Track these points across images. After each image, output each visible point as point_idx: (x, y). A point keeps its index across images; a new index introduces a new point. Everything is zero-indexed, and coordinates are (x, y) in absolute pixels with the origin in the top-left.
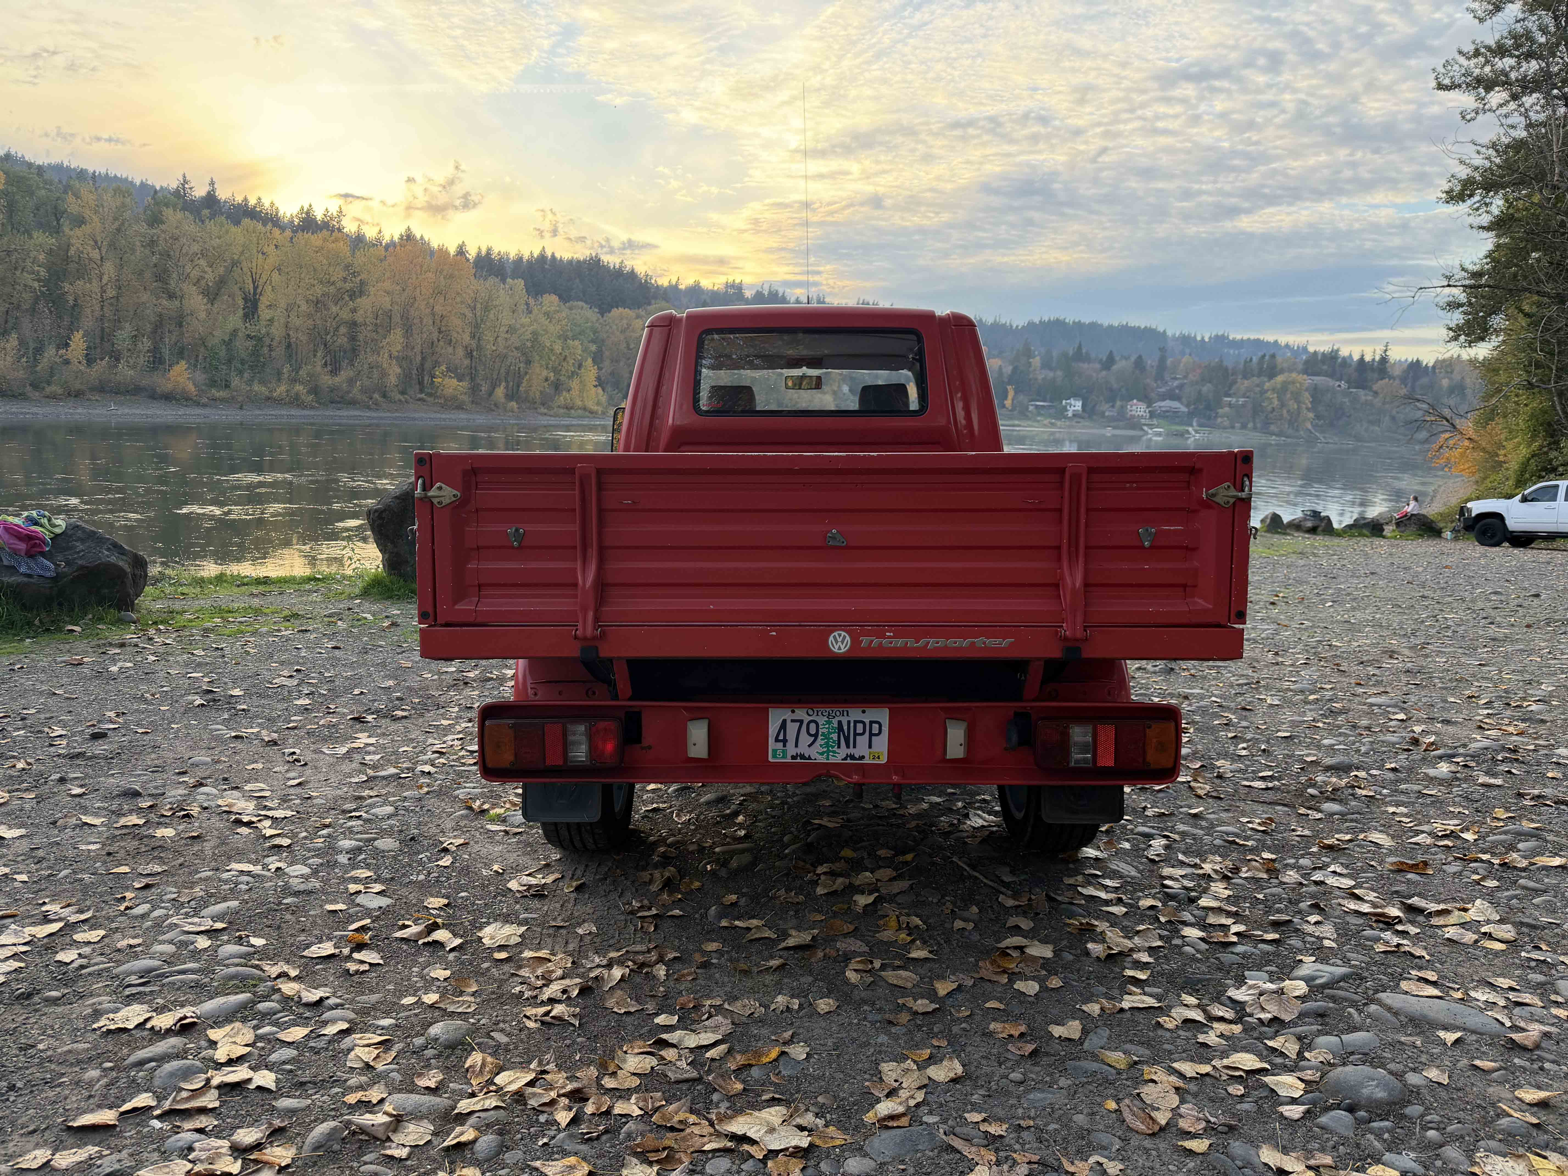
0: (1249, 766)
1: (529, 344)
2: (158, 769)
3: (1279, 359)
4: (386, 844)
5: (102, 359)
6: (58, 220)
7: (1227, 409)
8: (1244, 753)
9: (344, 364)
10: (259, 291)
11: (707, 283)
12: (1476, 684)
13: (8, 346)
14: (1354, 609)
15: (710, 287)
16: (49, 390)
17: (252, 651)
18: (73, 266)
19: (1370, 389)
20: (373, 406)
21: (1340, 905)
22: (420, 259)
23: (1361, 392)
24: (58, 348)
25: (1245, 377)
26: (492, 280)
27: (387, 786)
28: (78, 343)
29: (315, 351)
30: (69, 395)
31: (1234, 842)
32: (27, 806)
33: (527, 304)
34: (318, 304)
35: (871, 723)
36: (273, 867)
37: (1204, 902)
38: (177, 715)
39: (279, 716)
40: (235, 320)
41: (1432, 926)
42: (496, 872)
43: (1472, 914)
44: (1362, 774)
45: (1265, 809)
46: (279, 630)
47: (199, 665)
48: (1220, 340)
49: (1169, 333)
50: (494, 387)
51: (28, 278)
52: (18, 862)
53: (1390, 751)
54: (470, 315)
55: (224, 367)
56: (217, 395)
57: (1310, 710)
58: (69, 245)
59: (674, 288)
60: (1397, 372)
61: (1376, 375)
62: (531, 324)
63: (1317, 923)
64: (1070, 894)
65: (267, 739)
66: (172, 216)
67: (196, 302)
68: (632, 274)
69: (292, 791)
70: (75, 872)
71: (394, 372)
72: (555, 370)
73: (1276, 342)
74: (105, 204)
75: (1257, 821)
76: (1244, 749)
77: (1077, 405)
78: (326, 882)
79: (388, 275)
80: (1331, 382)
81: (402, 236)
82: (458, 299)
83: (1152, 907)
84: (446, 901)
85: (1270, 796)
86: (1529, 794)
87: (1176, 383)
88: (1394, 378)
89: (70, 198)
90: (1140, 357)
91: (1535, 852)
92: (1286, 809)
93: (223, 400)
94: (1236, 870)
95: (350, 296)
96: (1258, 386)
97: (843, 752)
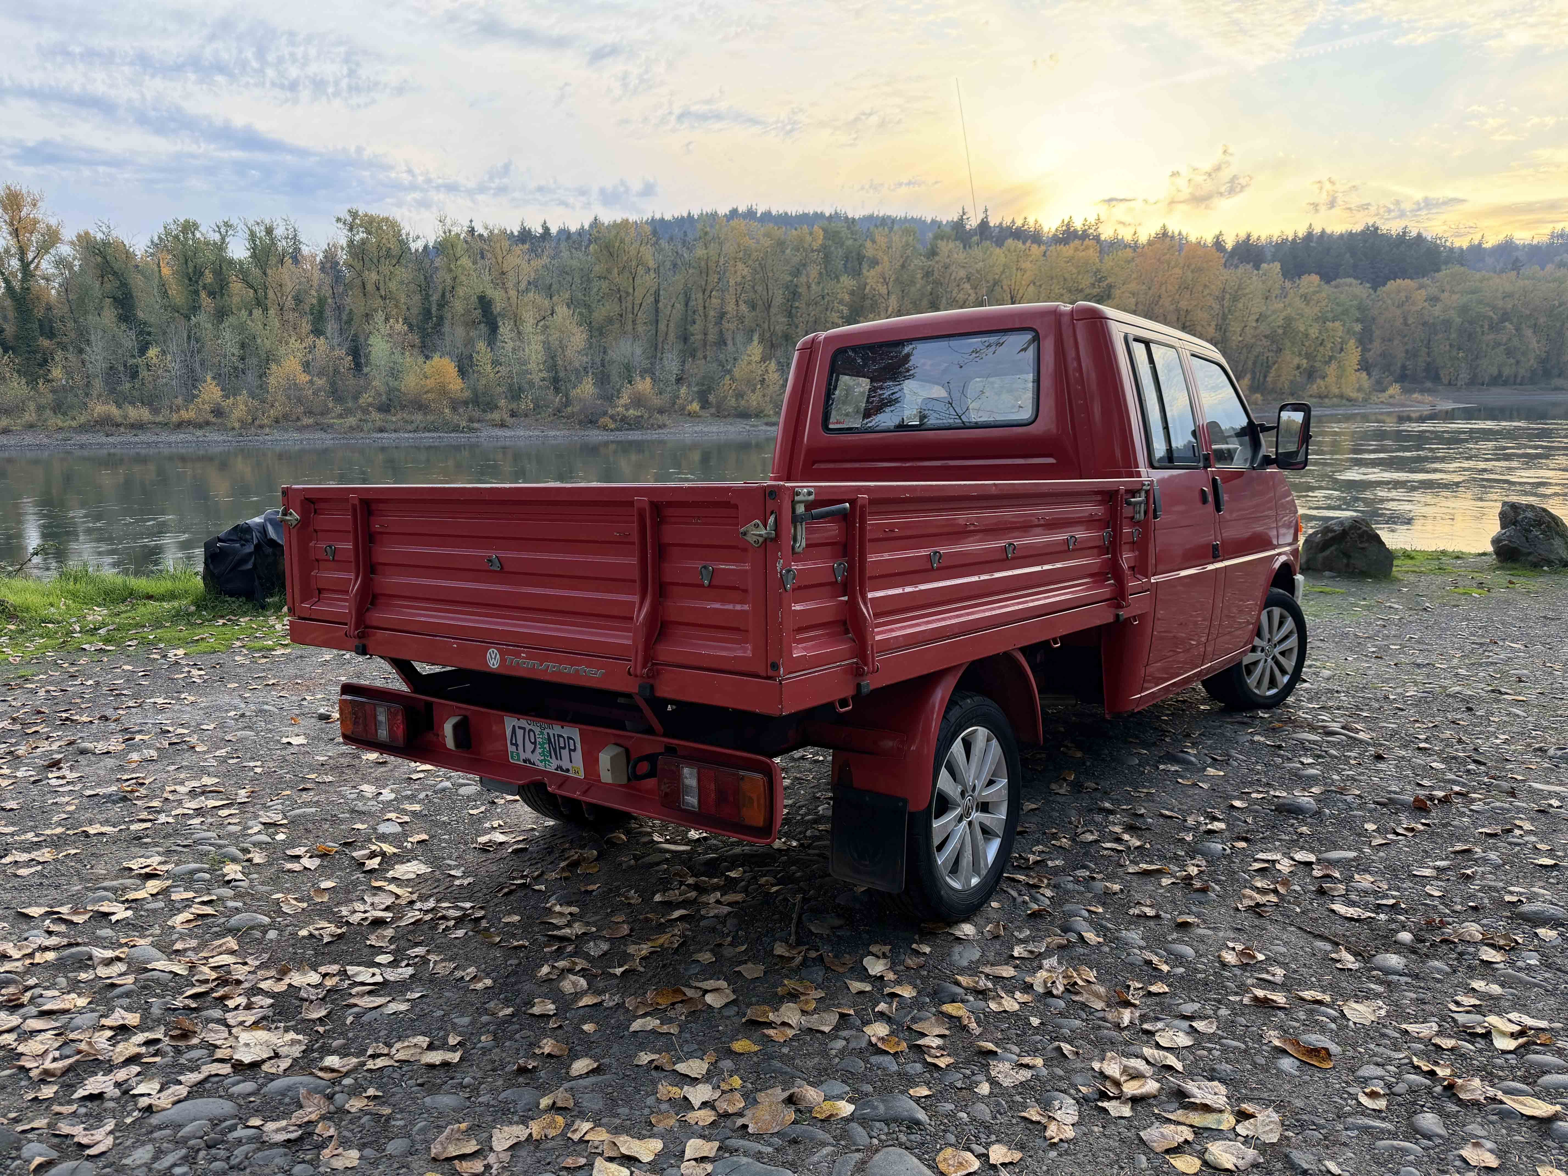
1: (1280, 331)
6: (860, 265)
8: (1426, 872)
11: (1523, 236)
18: (868, 302)
21: (1104, 1059)
26: (1245, 268)
33: (1282, 288)
35: (568, 738)
36: (380, 792)
37: (951, 1007)
41: (1161, 1117)
42: (493, 826)
43: (1244, 1125)
44: (1550, 933)
54: (1216, 307)
58: (866, 285)
59: (1476, 248)
62: (1285, 310)
72: (1308, 356)
74: (894, 245)
76: (1435, 868)
79: (1135, 275)
81: (1157, 235)
82: (1205, 292)
92: (1328, 947)
94: (1075, 990)
97: (555, 762)
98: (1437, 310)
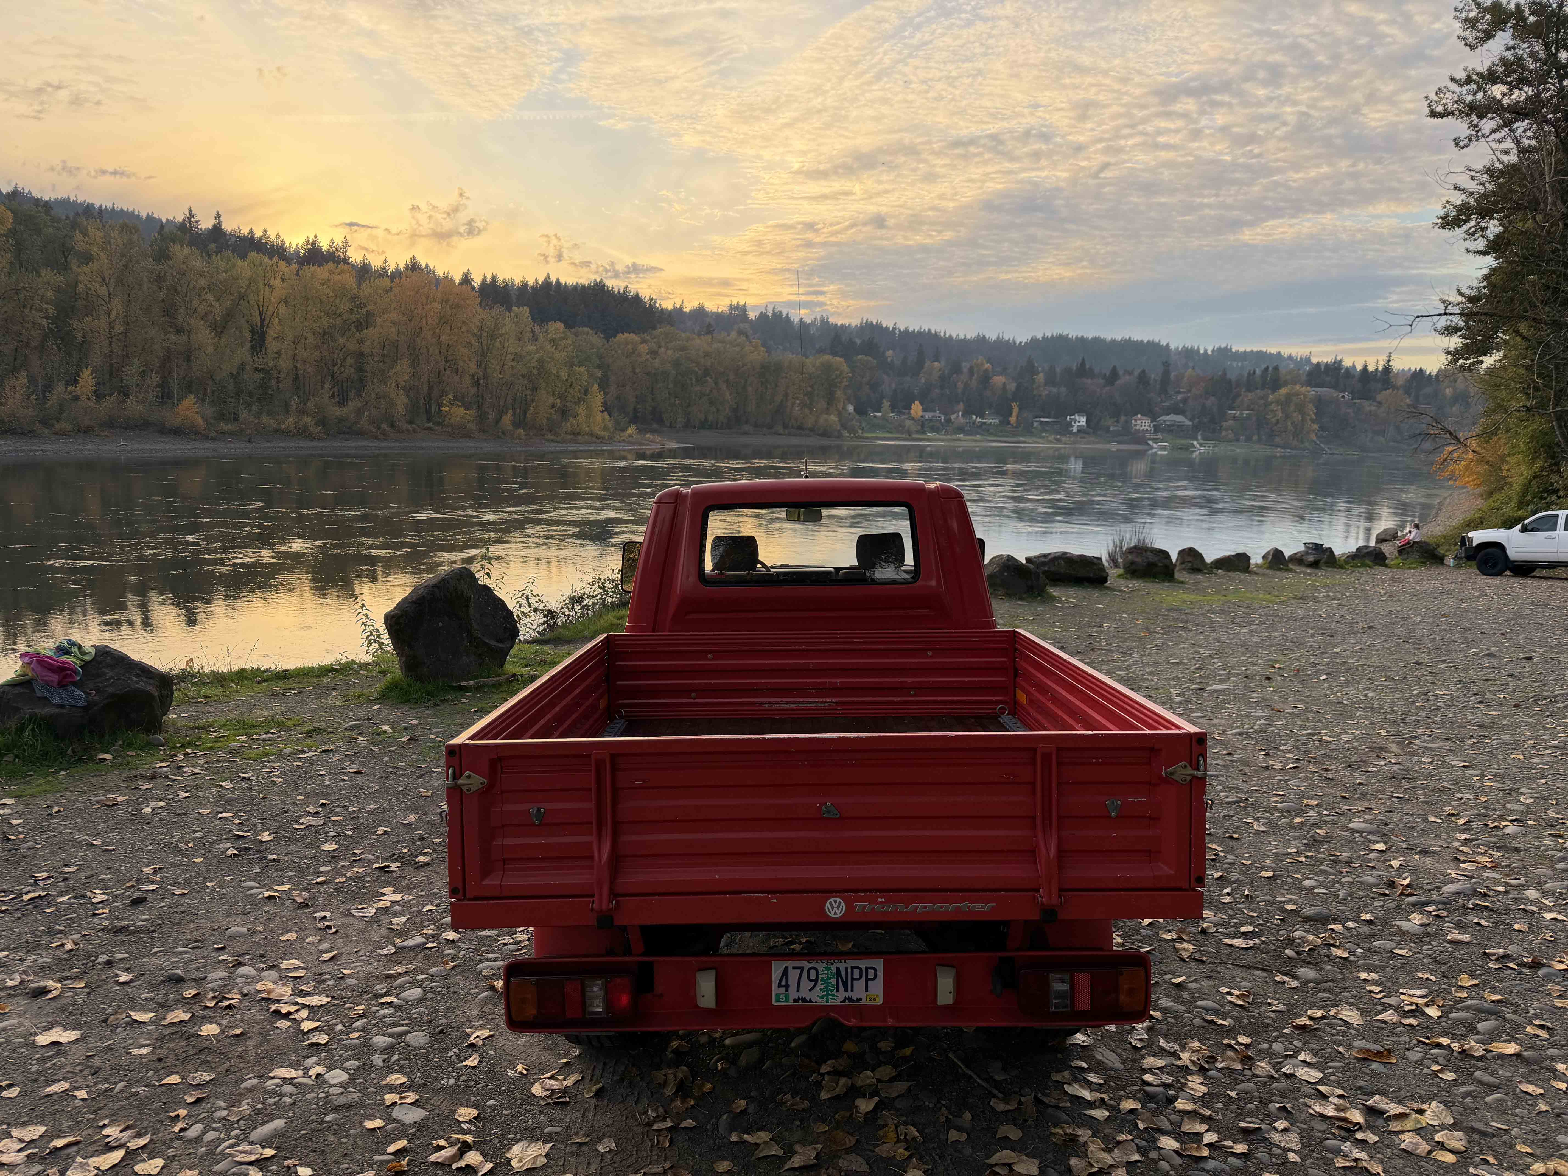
0: (1231, 917)
1: (535, 371)
2: (198, 944)
3: (1283, 371)
4: (417, 1038)
5: (111, 395)
6: (66, 258)
7: (1231, 422)
8: (1228, 899)
9: (352, 394)
10: (266, 322)
11: (711, 306)
12: (1458, 795)
13: (17, 384)
14: (1348, 683)
15: (714, 310)
16: (57, 426)
17: (278, 780)
18: (80, 303)
19: (1374, 400)
20: (382, 437)
21: (1306, 1105)
22: (426, 289)
23: (1365, 403)
24: (67, 384)
25: (1249, 390)
26: (497, 310)
27: (414, 958)
28: (87, 378)
29: (323, 383)
30: (79, 431)
31: (1212, 1022)
32: (79, 1000)
33: (533, 332)
34: (324, 335)
35: (867, 968)
36: (313, 1072)
37: (1181, 1104)
38: (212, 869)
39: (308, 867)
40: (243, 354)
41: (1390, 1132)
42: (521, 1073)
43: (1429, 1118)
44: (1338, 927)
45: (1244, 975)
46: (303, 752)
47: (229, 801)
48: (1224, 353)
49: (1172, 346)
50: (501, 414)
51: (36, 316)
52: (76, 1074)
53: (1367, 896)
54: (475, 343)
55: (233, 400)
56: (226, 428)
57: (1295, 838)
58: (77, 282)
59: (679, 311)
60: (1400, 382)
61: (1379, 386)
62: (537, 351)
63: (1285, 1130)
64: (1055, 1094)
65: (299, 900)
66: (180, 252)
67: (203, 336)
68: (637, 299)
69: (326, 968)
70: (130, 1085)
71: (401, 402)
72: (562, 396)
73: (1279, 353)
74: (112, 241)
75: (1236, 992)
76: (1228, 894)
77: (1082, 421)
78: (363, 1091)
79: (394, 305)
80: (1334, 393)
81: (407, 265)
82: (464, 328)
83: (1132, 1111)
84: (475, 1112)
85: (1250, 958)
86: (1494, 954)
87: (1180, 397)
88: (1398, 389)
89: (78, 236)
90: (1143, 371)
91: (1493, 1036)
92: (1264, 974)
93: (231, 433)
94: (1212, 1059)
95: (356, 327)
96: (1262, 398)
97: (842, 994)
98: (657, 362)
